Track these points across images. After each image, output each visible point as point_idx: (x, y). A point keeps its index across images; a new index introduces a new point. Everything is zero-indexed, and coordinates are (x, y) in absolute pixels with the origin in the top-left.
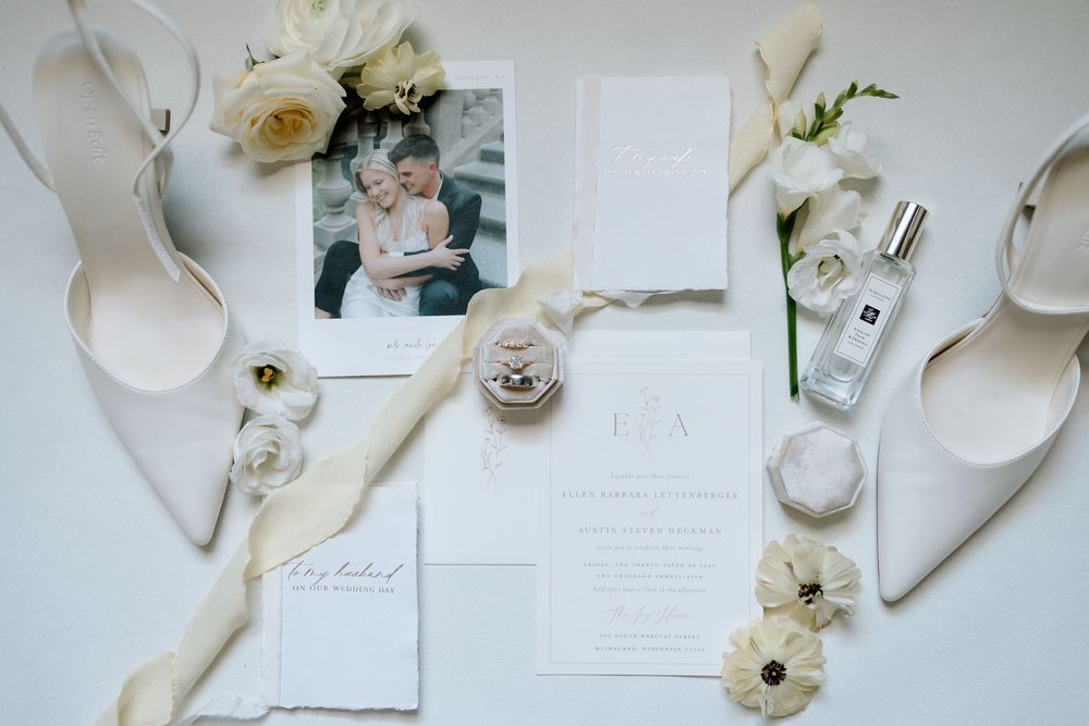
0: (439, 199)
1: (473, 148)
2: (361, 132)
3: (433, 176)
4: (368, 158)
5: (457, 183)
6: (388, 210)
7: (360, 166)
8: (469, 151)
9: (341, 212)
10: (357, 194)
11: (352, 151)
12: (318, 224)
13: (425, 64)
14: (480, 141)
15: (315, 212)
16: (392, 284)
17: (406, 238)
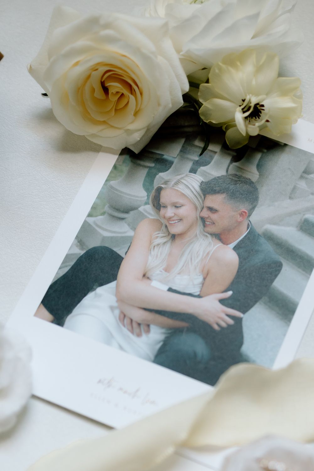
0: (235, 249)
1: (295, 213)
2: (183, 151)
3: (239, 223)
4: (179, 177)
5: (262, 240)
6: (174, 237)
7: (166, 183)
8: (290, 215)
9: (123, 219)
10: (148, 209)
11: (165, 164)
12: (91, 220)
13: (284, 93)
14: (308, 210)
15: (94, 207)
16: (138, 315)
17: (179, 274)
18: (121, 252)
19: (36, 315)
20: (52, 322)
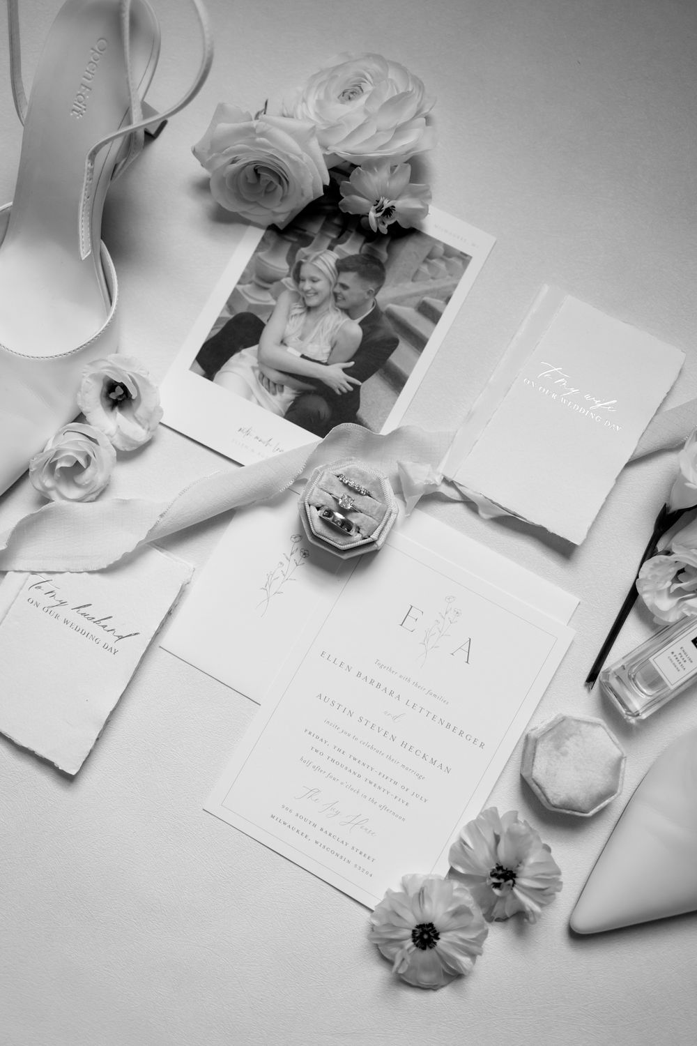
0: (361, 324)
1: (416, 295)
2: (324, 228)
3: (366, 301)
4: (318, 253)
5: (384, 318)
6: (309, 309)
7: (306, 257)
8: (411, 296)
9: (266, 289)
11: (306, 241)
12: (240, 288)
13: (415, 195)
14: (427, 293)
15: (243, 276)
16: (275, 376)
17: (311, 342)
18: (264, 319)
19: (191, 368)
20: (204, 376)
